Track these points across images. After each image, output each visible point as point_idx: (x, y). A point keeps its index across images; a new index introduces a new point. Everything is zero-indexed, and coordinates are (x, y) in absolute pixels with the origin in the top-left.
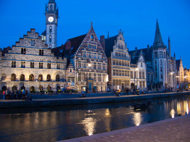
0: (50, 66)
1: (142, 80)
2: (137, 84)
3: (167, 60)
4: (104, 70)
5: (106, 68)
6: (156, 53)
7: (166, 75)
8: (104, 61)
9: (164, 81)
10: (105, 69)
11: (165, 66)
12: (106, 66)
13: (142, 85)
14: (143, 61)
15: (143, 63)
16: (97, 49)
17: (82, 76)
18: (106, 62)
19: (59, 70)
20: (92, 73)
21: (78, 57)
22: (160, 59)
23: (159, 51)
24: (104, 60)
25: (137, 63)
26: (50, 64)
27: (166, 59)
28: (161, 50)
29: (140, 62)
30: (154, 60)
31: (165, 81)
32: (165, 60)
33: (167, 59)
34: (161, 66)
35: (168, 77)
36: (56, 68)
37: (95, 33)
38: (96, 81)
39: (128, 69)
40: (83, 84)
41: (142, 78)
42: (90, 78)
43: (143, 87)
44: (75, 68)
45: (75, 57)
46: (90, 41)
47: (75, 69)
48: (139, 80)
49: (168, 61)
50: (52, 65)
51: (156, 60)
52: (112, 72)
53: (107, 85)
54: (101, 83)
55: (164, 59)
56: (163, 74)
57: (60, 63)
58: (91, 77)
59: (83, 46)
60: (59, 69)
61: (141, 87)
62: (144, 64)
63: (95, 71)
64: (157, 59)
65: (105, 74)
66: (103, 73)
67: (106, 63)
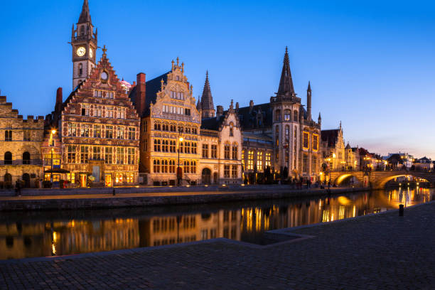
0: (11, 136)
1: (231, 162)
2: (217, 171)
3: (300, 127)
4: (132, 142)
5: (137, 138)
6: (278, 111)
7: (295, 155)
8: (131, 124)
9: (290, 167)
10: (134, 138)
11: (294, 139)
12: (137, 132)
13: (231, 173)
14: (235, 124)
15: (235, 128)
16: (117, 99)
17: (78, 153)
18: (137, 125)
19: (27, 143)
20: (102, 147)
21: (69, 117)
22: (284, 124)
23: (284, 108)
24: (132, 122)
25: (220, 129)
26: (11, 132)
27: (298, 125)
28: (287, 107)
29: (228, 127)
30: (275, 125)
31: (293, 167)
32: (296, 127)
33: (301, 124)
34: (287, 137)
35: (300, 159)
36: (22, 138)
37: (111, 67)
38: (111, 162)
39: (193, 139)
40: (80, 169)
41: (231, 158)
42: (97, 158)
43: (233, 177)
44: (63, 139)
45: (63, 117)
46: (98, 84)
47: (61, 141)
48: (222, 162)
49: (303, 129)
50: (13, 134)
51: (277, 126)
52: (152, 145)
53: (137, 170)
54: (124, 167)
55: (294, 124)
56: (290, 153)
57: (29, 129)
58: (99, 155)
59: (82, 95)
60: (29, 140)
61: (229, 176)
62: (237, 131)
63: (110, 143)
64: (279, 124)
65: (133, 150)
66: (127, 148)
67: (136, 128)
